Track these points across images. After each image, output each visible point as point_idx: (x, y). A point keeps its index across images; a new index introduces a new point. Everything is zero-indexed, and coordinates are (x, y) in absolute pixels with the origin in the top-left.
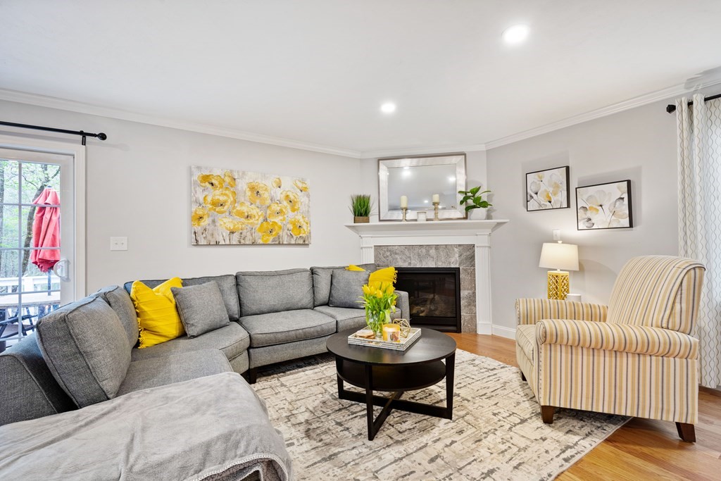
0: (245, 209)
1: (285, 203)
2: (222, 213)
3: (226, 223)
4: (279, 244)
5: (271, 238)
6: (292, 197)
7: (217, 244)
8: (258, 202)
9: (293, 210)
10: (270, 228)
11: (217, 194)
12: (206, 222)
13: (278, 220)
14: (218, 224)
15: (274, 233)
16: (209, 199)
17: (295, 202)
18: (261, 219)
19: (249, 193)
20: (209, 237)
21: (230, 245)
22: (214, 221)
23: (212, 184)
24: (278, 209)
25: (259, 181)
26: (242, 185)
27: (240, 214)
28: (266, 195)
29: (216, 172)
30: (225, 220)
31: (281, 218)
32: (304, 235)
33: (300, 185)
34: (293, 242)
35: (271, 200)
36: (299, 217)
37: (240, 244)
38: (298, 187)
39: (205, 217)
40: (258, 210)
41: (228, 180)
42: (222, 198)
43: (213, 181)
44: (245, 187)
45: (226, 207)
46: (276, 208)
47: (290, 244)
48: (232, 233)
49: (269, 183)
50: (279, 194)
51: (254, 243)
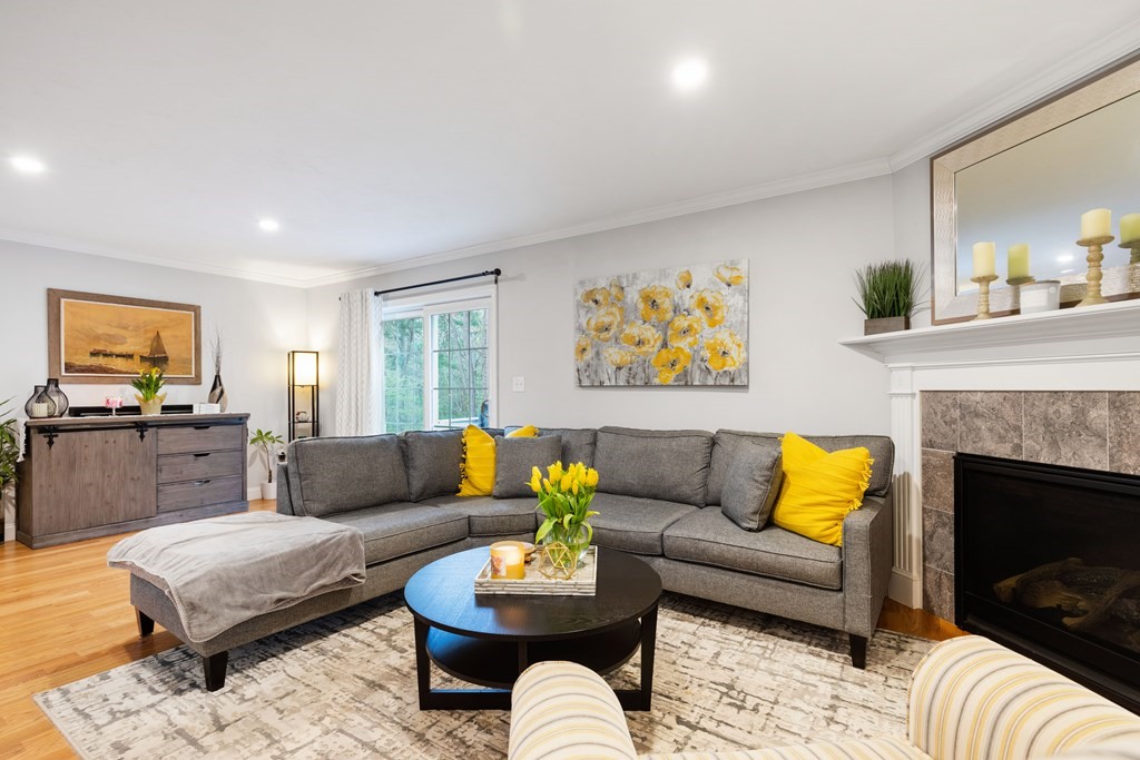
0: (636, 331)
1: (699, 313)
2: (607, 340)
3: (613, 354)
4: (686, 385)
5: (673, 375)
6: (710, 300)
7: (601, 385)
8: (654, 316)
9: (713, 324)
10: (672, 358)
11: (603, 315)
12: (589, 355)
13: (684, 344)
14: (602, 357)
15: (677, 367)
16: (593, 323)
17: (716, 308)
18: (659, 343)
19: (641, 306)
20: (593, 376)
21: (616, 386)
22: (598, 354)
23: (596, 302)
24: (685, 324)
25: (656, 283)
26: (633, 296)
27: (630, 339)
28: (666, 304)
29: (602, 283)
30: (611, 351)
31: (690, 339)
32: (732, 369)
33: (727, 274)
34: (710, 382)
35: (675, 312)
36: (723, 336)
37: (629, 386)
38: (722, 280)
39: (588, 348)
40: (654, 330)
41: (614, 291)
42: (607, 320)
43: (598, 297)
44: (636, 297)
45: (612, 332)
46: (682, 322)
47: (704, 386)
48: (619, 368)
49: (671, 284)
50: (687, 298)
51: (647, 385)
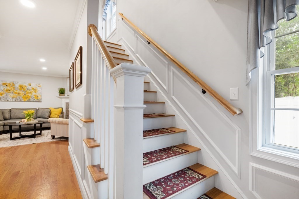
0: (18, 92)
1: (32, 90)
2: (10, 93)
4: (30, 101)
5: (27, 100)
6: (35, 89)
7: (8, 101)
8: (22, 90)
9: (35, 92)
10: (27, 97)
11: (8, 88)
12: (4, 95)
13: (29, 95)
14: (8, 96)
15: (28, 98)
16: (5, 89)
17: (36, 90)
18: (23, 94)
19: (19, 88)
20: (5, 99)
22: (7, 95)
23: (6, 85)
24: (30, 92)
25: (23, 84)
26: (17, 85)
27: (16, 93)
28: (25, 88)
29: (8, 82)
30: (11, 95)
31: (31, 94)
32: (39, 99)
33: (38, 85)
34: (35, 101)
35: (27, 89)
36: (37, 94)
37: (16, 101)
38: (37, 86)
39: (4, 94)
40: (22, 92)
41: (12, 84)
42: (10, 89)
43: (7, 85)
44: (18, 86)
45: (11, 91)
47: (34, 102)
48: (13, 98)
49: (27, 85)
50: (30, 88)
51: (20, 101)
